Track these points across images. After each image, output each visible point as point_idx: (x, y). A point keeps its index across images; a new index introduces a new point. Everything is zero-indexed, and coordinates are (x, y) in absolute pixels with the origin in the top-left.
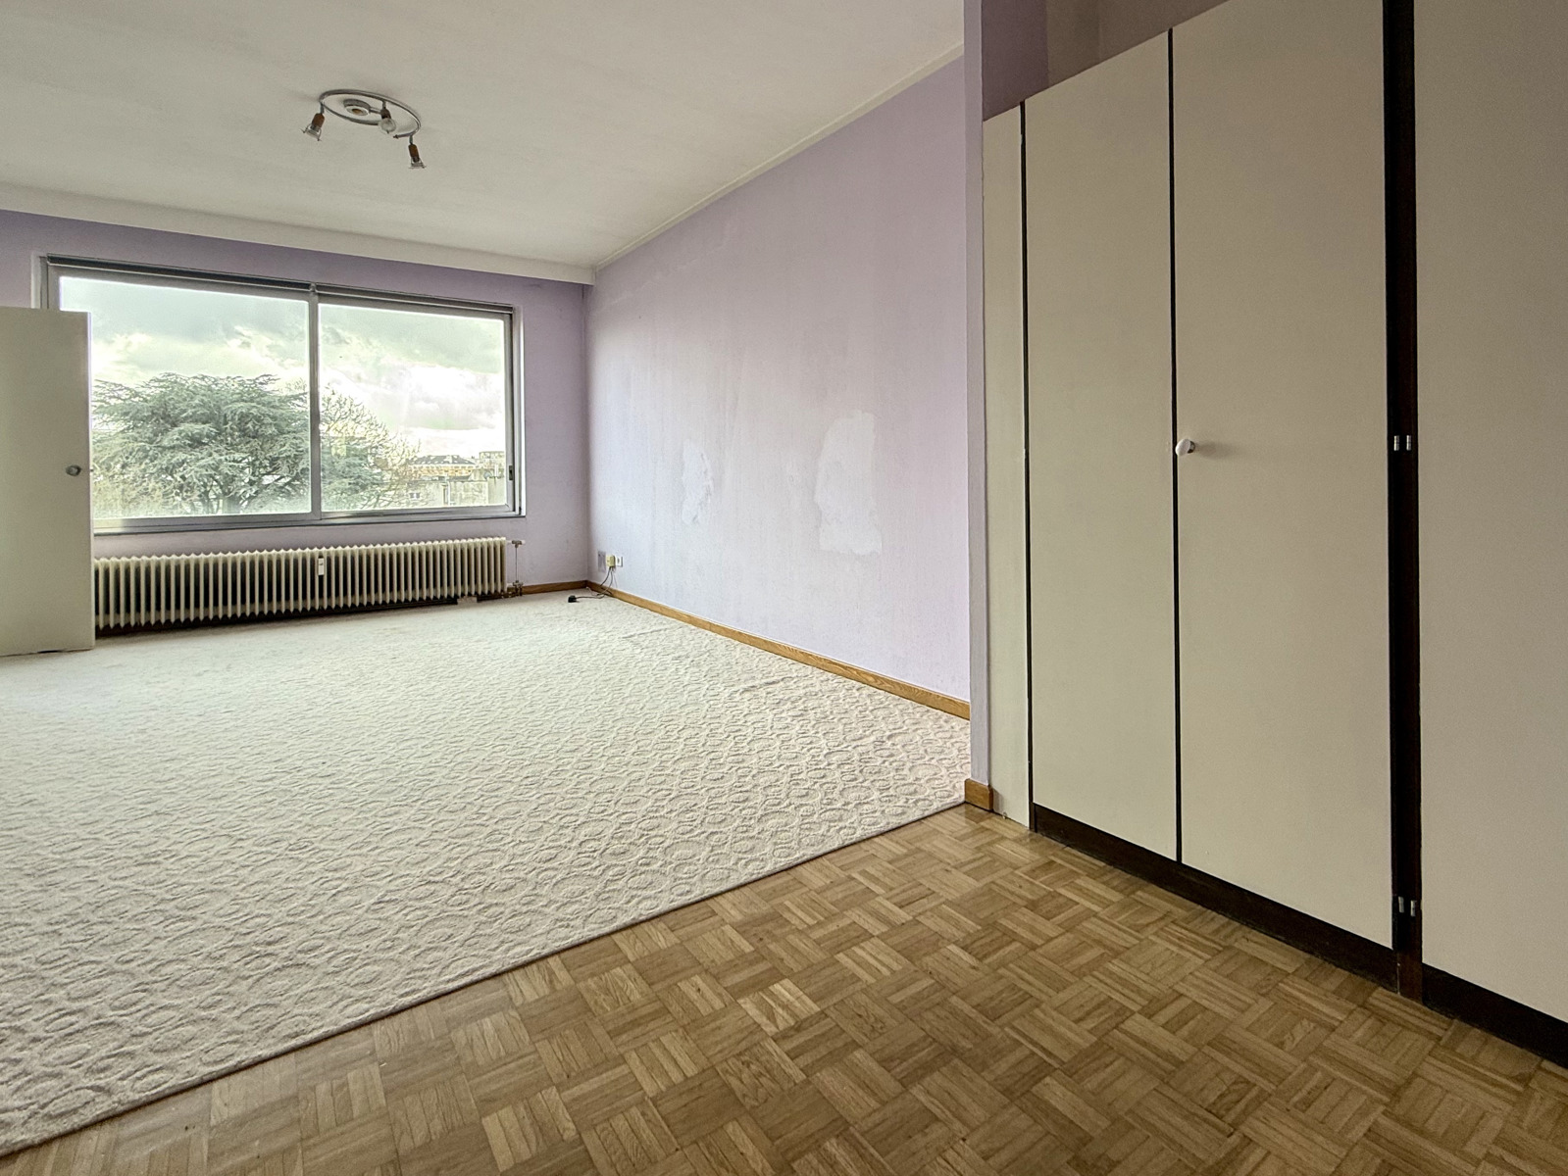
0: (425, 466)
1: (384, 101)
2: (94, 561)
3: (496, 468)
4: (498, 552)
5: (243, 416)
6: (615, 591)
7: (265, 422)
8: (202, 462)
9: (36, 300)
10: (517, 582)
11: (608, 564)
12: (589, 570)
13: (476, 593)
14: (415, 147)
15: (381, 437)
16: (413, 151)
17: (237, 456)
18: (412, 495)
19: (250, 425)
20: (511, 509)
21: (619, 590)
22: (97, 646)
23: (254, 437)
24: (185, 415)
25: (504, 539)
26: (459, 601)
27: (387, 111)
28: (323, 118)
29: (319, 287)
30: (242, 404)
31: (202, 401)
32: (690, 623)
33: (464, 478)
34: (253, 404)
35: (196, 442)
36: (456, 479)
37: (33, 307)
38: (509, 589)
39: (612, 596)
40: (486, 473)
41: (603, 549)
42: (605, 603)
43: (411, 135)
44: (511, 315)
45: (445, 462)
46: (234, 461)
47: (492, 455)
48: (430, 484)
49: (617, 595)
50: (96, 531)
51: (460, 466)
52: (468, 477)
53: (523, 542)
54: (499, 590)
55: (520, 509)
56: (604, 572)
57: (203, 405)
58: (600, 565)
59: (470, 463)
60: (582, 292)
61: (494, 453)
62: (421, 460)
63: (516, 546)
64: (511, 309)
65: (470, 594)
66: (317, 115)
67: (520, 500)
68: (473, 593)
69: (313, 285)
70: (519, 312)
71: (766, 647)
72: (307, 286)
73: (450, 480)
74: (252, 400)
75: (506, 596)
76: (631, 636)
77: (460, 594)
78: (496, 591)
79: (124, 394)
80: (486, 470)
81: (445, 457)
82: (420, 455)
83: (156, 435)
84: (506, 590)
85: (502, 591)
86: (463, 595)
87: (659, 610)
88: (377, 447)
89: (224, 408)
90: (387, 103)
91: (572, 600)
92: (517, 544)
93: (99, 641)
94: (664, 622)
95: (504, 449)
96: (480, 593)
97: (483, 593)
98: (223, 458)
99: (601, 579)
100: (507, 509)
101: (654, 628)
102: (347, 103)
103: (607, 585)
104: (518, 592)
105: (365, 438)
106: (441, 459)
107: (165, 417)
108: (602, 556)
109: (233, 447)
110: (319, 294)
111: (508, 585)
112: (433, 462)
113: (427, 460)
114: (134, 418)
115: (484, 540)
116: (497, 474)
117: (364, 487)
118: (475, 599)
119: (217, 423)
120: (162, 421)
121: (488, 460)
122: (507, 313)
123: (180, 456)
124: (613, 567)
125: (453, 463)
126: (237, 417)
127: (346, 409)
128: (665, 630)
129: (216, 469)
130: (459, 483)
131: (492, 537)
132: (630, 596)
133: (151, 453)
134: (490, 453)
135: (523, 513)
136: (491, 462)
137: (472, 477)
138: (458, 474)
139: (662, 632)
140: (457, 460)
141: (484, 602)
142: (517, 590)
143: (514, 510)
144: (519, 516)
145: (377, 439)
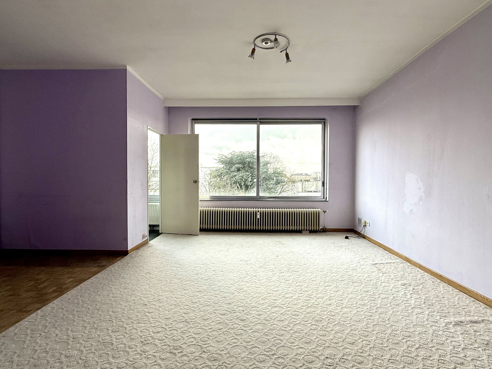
0: (297, 176)
1: (276, 35)
2: (200, 208)
3: (318, 177)
4: (317, 215)
5: (249, 162)
6: (366, 236)
7: (254, 164)
8: (239, 175)
9: (190, 132)
10: (324, 227)
11: (363, 224)
12: (354, 225)
13: (309, 229)
14: (288, 53)
15: (284, 168)
16: (287, 56)
17: (248, 173)
18: (293, 186)
19: (250, 165)
20: (323, 198)
21: (367, 236)
22: (200, 234)
23: (252, 168)
24: (236, 162)
25: (320, 210)
26: (303, 232)
27: (277, 38)
28: (255, 49)
29: (260, 119)
30: (249, 159)
31: (240, 158)
32: (407, 261)
33: (308, 180)
34: (252, 159)
35: (239, 170)
36: (305, 181)
37: (189, 134)
38: (321, 229)
39: (364, 238)
40: (315, 179)
41: (360, 217)
42: (361, 241)
43: (286, 49)
44: (324, 122)
45: (303, 175)
46: (247, 175)
47: (317, 173)
48: (298, 182)
49: (366, 238)
50: (200, 199)
51: (307, 176)
52: (309, 180)
53: (327, 211)
54: (317, 230)
55: (326, 198)
56: (361, 227)
57: (240, 159)
58: (359, 223)
59: (310, 175)
60: (354, 109)
61: (318, 172)
62: (295, 175)
63: (324, 213)
64: (324, 119)
65: (306, 230)
66: (253, 48)
67: (326, 194)
68: (308, 229)
69: (258, 119)
70: (328, 121)
71: (461, 289)
72: (256, 119)
73: (304, 181)
74: (251, 158)
75: (320, 232)
76: (376, 264)
77: (303, 229)
78: (316, 230)
79: (224, 157)
80: (315, 178)
81: (303, 174)
82: (295, 173)
83: (230, 168)
84: (320, 229)
85: (319, 230)
86: (304, 230)
87: (389, 250)
88: (283, 171)
89: (245, 160)
90: (277, 36)
91: (347, 238)
92: (325, 212)
93: (201, 232)
94: (392, 258)
95: (321, 171)
96: (310, 229)
97: (311, 229)
98: (244, 174)
99: (359, 229)
100: (321, 198)
101: (387, 261)
102: (263, 41)
103: (362, 233)
104: (324, 231)
105: (280, 168)
106: (301, 174)
107: (232, 163)
108: (360, 220)
109: (247, 171)
110: (260, 122)
111: (321, 227)
112: (299, 175)
113: (298, 174)
114: (226, 164)
115: (312, 210)
116: (319, 179)
117: (279, 183)
118: (308, 232)
119: (243, 164)
120: (231, 164)
121: (316, 175)
122: (322, 121)
123: (235, 174)
124: (365, 226)
125: (305, 175)
126: (247, 163)
127: (275, 160)
128: (394, 263)
129: (242, 177)
130: (307, 182)
131: (315, 209)
132: (373, 240)
133: (229, 173)
134: (317, 172)
135: (327, 200)
136: (317, 176)
137: (311, 180)
138: (306, 179)
139: (392, 264)
140: (306, 175)
141: (312, 234)
142: (324, 230)
143: (324, 198)
144: (326, 201)
145: (283, 168)
